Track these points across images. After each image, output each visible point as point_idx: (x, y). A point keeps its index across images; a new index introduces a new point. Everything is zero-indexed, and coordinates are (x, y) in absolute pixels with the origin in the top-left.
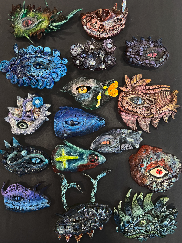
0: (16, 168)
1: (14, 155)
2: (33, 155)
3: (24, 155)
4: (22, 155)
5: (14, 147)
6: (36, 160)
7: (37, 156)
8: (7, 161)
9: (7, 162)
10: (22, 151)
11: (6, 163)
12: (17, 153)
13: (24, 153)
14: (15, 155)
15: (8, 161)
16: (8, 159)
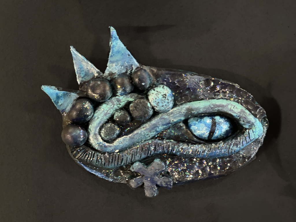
0: (132, 163)
1: (117, 110)
2: (200, 106)
3: (161, 105)
4: (153, 108)
5: (111, 74)
6: (214, 124)
7: (219, 106)
8: (89, 133)
9: (88, 139)
10: (152, 91)
11: (87, 144)
12: (131, 99)
13: (160, 97)
14: (121, 109)
15: (95, 134)
16: (93, 127)
